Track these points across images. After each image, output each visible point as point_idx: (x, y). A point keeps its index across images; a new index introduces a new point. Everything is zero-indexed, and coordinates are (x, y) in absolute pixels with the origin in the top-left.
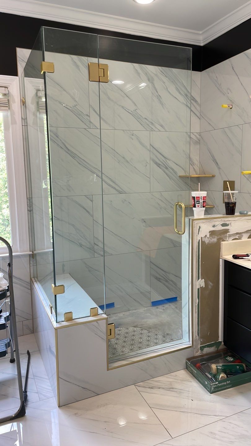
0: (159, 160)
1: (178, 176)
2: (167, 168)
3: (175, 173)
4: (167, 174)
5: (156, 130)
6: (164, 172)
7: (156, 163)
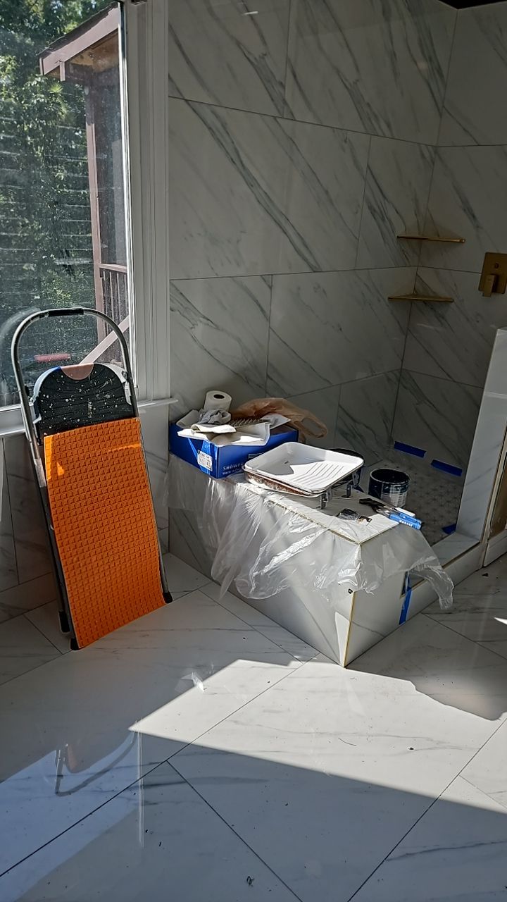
0: (376, 201)
1: (396, 235)
2: (383, 219)
3: (393, 229)
4: (382, 232)
5: (380, 133)
6: (379, 227)
7: (370, 208)
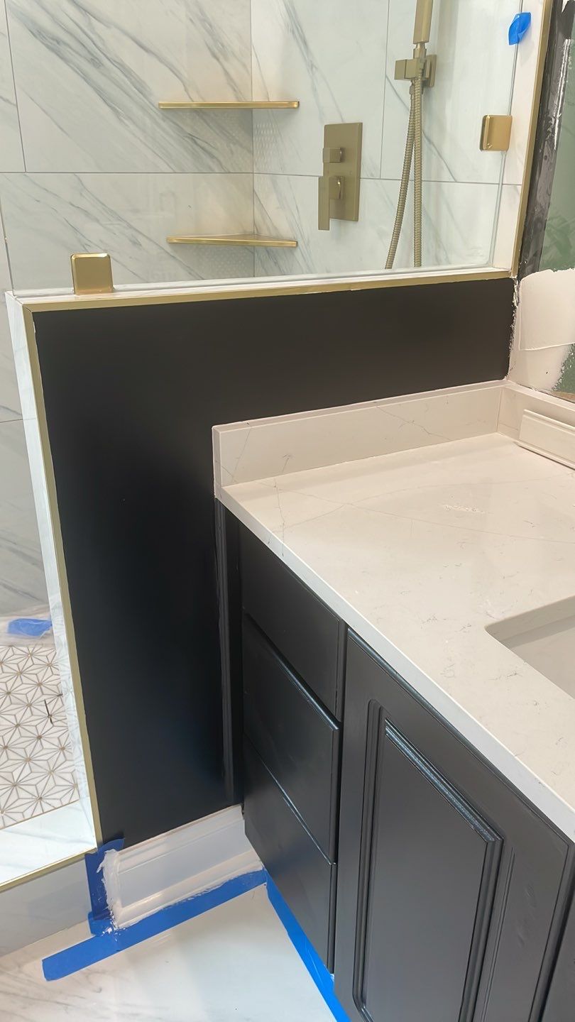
0: (55, 20)
1: (156, 104)
2: (95, 62)
3: (141, 87)
4: (99, 92)
6: (86, 78)
7: (38, 33)
